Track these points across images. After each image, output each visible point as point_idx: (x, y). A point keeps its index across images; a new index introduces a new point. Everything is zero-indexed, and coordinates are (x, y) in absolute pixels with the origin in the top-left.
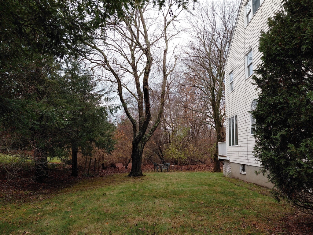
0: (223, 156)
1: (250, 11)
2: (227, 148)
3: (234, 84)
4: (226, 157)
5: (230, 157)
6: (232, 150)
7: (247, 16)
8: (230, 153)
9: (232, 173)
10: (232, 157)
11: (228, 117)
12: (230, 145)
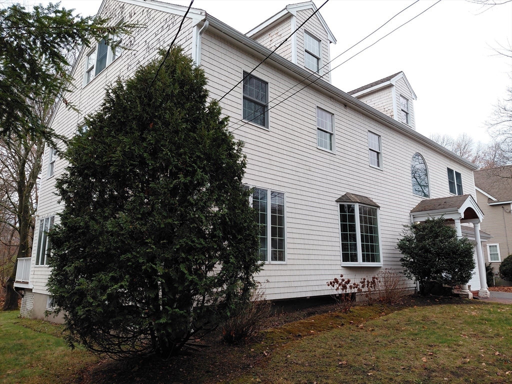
0: (23, 282)
1: (92, 68)
2: (32, 269)
3: (57, 166)
4: (27, 283)
5: (34, 284)
6: (39, 273)
7: (89, 72)
8: (35, 276)
9: (33, 310)
10: (37, 284)
11: (41, 218)
12: (37, 263)
